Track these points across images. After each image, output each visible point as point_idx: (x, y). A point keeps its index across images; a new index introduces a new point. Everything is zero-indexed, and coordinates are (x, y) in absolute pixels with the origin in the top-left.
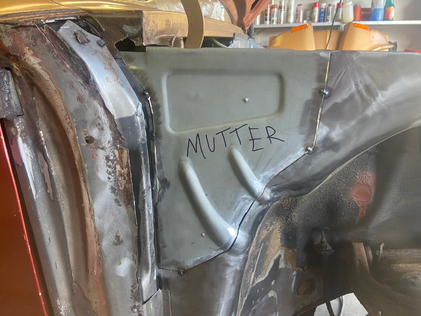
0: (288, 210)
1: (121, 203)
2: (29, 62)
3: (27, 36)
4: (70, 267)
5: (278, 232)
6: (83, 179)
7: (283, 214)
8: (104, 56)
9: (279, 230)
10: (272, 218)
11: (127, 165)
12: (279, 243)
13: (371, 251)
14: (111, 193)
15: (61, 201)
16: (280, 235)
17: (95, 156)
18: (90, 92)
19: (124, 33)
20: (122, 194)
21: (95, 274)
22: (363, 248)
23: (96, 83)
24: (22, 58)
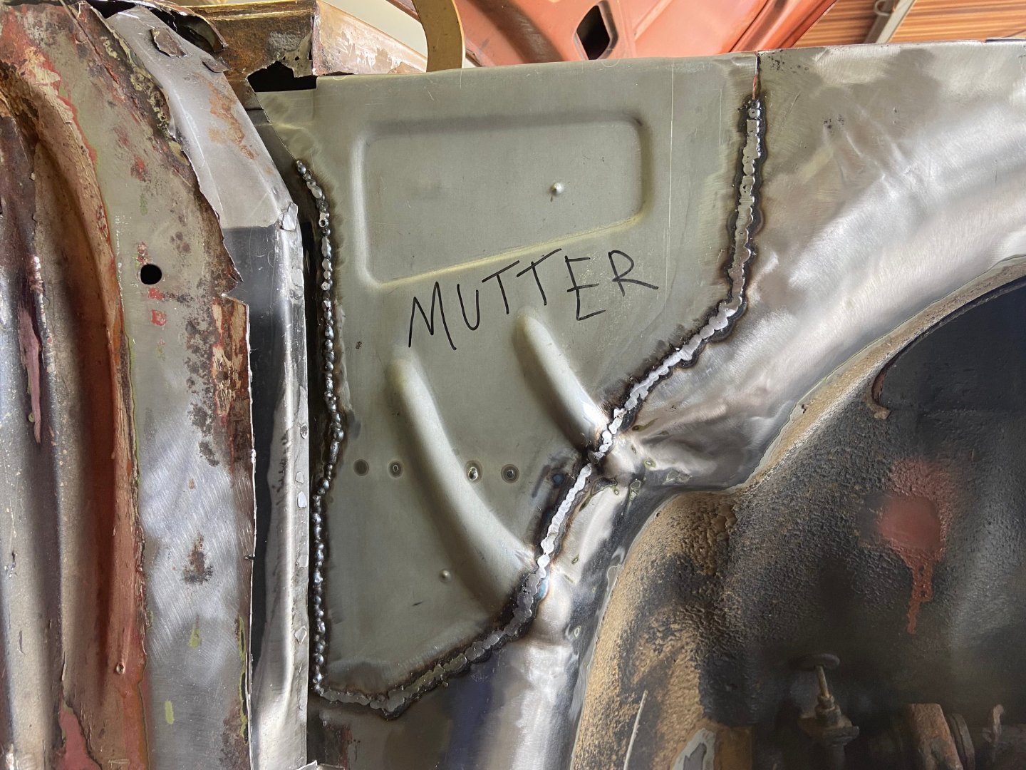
0: (708, 578)
1: (217, 456)
2: (31, 81)
3: (38, 24)
4: (59, 650)
5: (692, 666)
6: (120, 380)
7: (698, 593)
8: (216, 91)
9: (691, 660)
10: (666, 609)
11: (241, 347)
12: (697, 703)
13: (966, 728)
14: (194, 423)
15: (59, 448)
16: (698, 675)
17: (159, 318)
18: (168, 157)
19: (270, 51)
20: (223, 431)
21: (124, 670)
22: (941, 719)
23: (184, 138)
24: (17, 71)
